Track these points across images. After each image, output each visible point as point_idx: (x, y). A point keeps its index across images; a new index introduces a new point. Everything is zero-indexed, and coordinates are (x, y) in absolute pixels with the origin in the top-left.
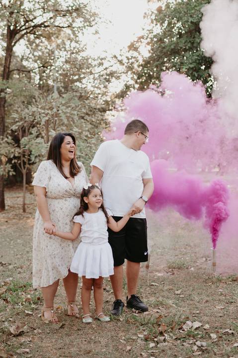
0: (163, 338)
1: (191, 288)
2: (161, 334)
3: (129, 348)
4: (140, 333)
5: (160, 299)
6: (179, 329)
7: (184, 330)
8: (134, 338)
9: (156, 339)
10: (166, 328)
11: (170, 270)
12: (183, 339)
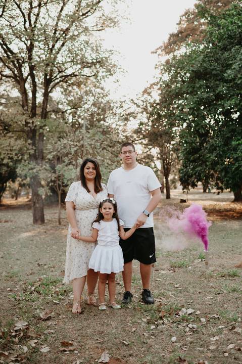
0: (162, 321)
1: (188, 283)
2: (161, 318)
3: (134, 329)
4: (144, 318)
5: (162, 291)
6: (176, 315)
7: (179, 316)
8: (139, 321)
9: (156, 323)
10: (165, 314)
11: (172, 268)
12: (178, 322)
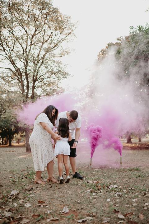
0: (99, 191)
3: (83, 195)
4: (88, 189)
5: (97, 177)
6: (107, 188)
7: (109, 188)
8: (85, 191)
9: (96, 192)
10: (101, 187)
12: (110, 192)
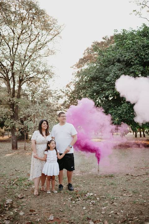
0: (78, 199)
2: (77, 198)
3: (65, 203)
4: (69, 197)
5: (77, 184)
6: (85, 196)
8: (67, 199)
9: (75, 200)
10: (79, 196)
11: (82, 173)
12: (86, 200)
